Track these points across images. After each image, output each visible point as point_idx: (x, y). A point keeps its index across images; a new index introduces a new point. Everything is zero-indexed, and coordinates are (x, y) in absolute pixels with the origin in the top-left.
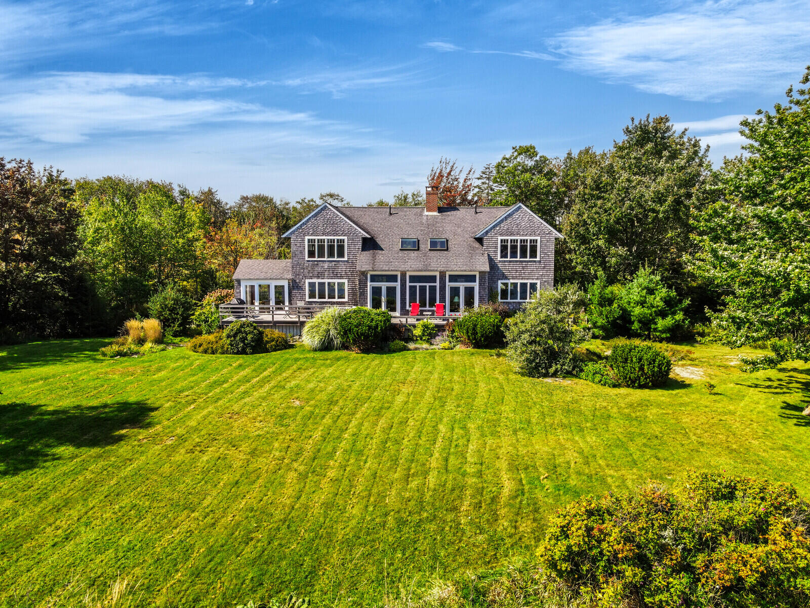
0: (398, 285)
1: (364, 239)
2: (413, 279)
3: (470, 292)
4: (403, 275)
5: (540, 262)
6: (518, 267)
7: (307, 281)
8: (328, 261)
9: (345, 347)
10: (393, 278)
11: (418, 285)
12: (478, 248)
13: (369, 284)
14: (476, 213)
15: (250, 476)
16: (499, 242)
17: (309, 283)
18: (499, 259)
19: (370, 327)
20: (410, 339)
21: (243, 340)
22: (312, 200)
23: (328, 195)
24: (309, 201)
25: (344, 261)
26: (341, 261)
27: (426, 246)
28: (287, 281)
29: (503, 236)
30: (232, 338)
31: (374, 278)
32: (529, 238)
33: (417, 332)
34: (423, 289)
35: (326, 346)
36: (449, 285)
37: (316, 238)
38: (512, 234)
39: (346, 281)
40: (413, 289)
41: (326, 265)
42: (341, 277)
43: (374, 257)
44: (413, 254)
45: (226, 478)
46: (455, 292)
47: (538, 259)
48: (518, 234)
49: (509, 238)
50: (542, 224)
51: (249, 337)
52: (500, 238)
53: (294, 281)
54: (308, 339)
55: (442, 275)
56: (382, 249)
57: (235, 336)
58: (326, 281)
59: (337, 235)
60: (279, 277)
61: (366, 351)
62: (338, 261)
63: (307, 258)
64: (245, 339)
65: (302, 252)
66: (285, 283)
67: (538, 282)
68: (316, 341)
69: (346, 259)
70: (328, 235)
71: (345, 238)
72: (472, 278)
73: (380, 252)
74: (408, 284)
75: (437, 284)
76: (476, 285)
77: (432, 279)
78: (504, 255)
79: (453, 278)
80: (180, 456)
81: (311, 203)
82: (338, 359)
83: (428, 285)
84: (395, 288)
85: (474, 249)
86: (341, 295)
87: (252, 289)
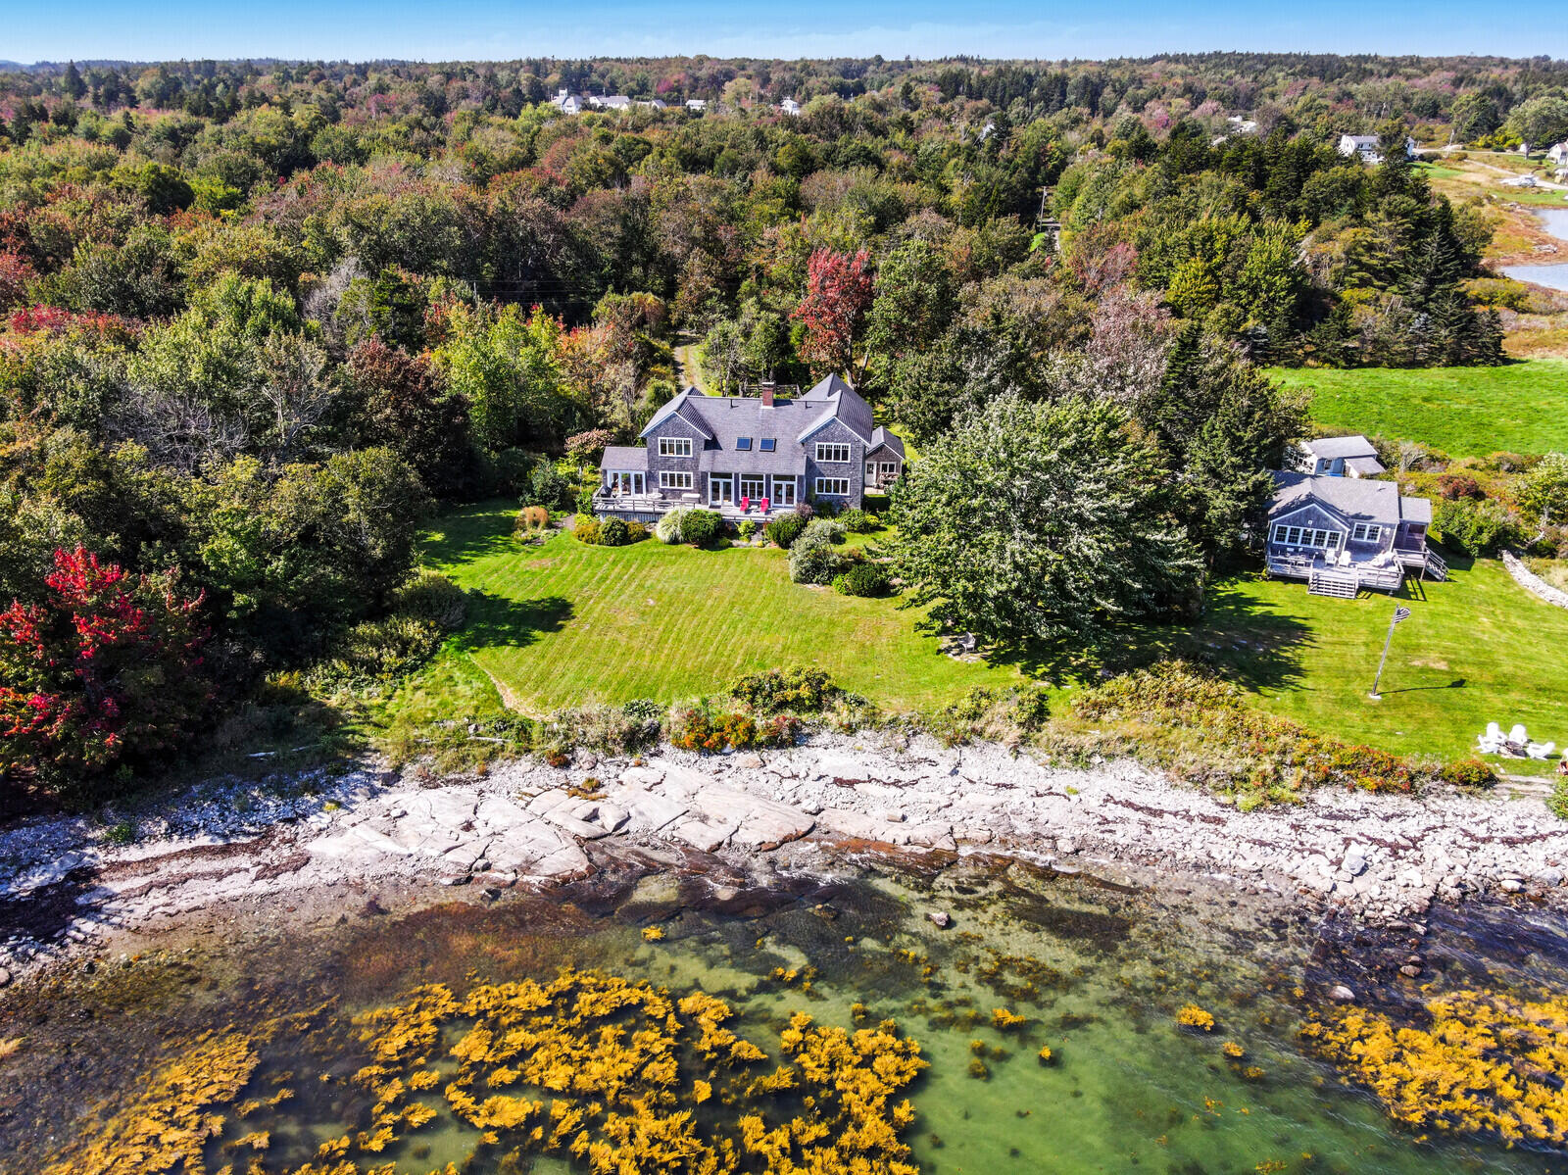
0: (733, 481)
1: (707, 440)
2: (745, 477)
3: (790, 489)
4: (737, 472)
5: (850, 464)
6: (832, 467)
7: (661, 472)
8: (677, 457)
9: (686, 541)
10: (728, 476)
11: (749, 481)
12: (800, 450)
13: (710, 478)
14: (807, 407)
15: (630, 650)
16: (816, 447)
17: (663, 474)
18: (816, 461)
20: (735, 535)
21: (615, 535)
25: (690, 458)
26: (688, 458)
27: (757, 446)
28: (646, 472)
29: (819, 442)
30: (607, 534)
31: (714, 475)
32: (841, 444)
33: (741, 530)
34: (753, 485)
35: (674, 541)
36: (773, 482)
37: (668, 438)
38: (827, 441)
39: (691, 473)
40: (745, 485)
41: (675, 460)
42: (688, 470)
43: (714, 456)
44: (746, 454)
45: (619, 651)
46: (778, 487)
47: (849, 460)
48: (832, 441)
49: (825, 444)
50: (853, 433)
51: (620, 533)
52: (817, 444)
53: (651, 471)
54: (661, 532)
55: (768, 474)
56: (721, 449)
57: (609, 531)
58: (676, 473)
59: (684, 436)
60: (638, 468)
61: (702, 547)
62: (685, 458)
63: (660, 454)
65: (656, 450)
66: (643, 473)
67: (849, 479)
68: (667, 538)
69: (691, 456)
70: (677, 436)
71: (691, 439)
72: (792, 478)
73: (719, 451)
74: (741, 480)
75: (764, 481)
76: (795, 483)
77: (760, 477)
78: (821, 457)
79: (777, 477)
80: (595, 638)
82: (681, 554)
83: (756, 481)
84: (730, 483)
85: (796, 451)
86: (688, 483)
87: (616, 476)
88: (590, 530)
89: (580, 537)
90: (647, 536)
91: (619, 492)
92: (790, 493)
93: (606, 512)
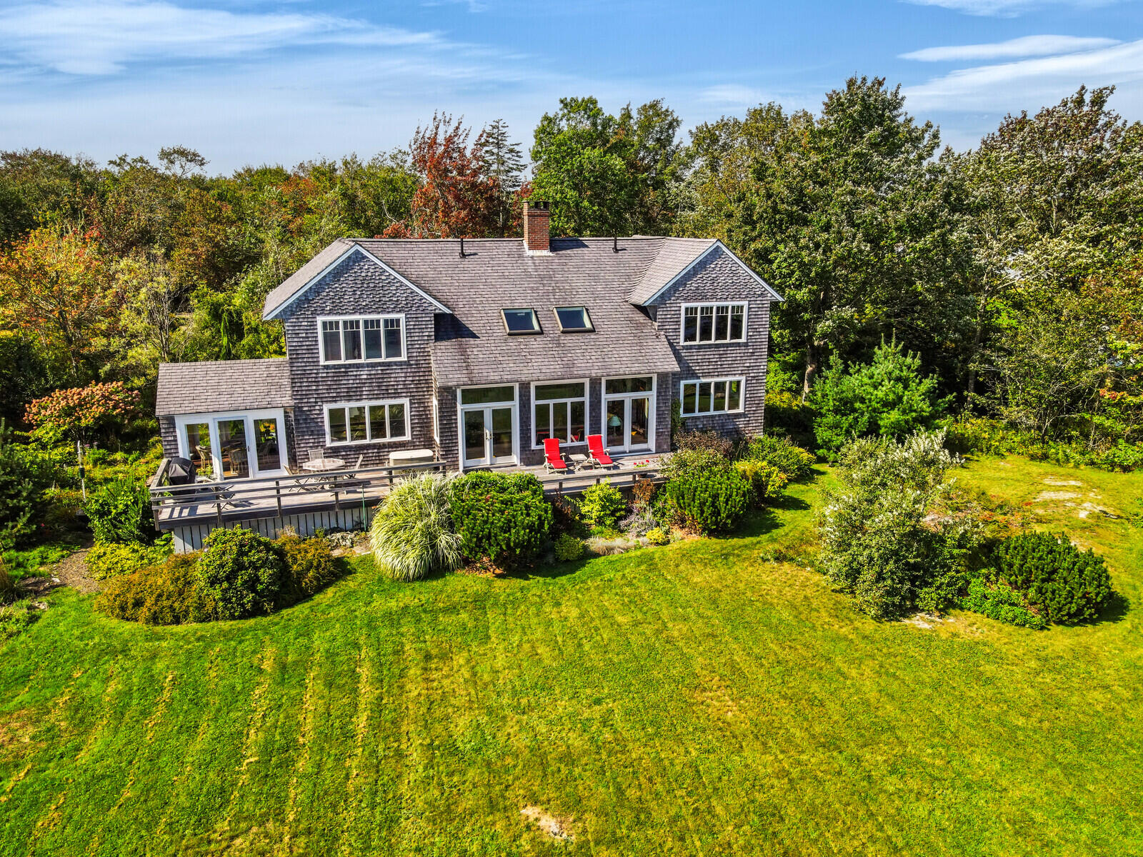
0: (514, 405)
1: (439, 318)
2: (543, 392)
3: (640, 407)
4: (525, 387)
5: (746, 345)
6: (712, 355)
7: (326, 408)
8: (368, 365)
10: (506, 394)
11: (551, 402)
12: (644, 325)
13: (459, 407)
14: (616, 251)
16: (683, 312)
17: (331, 411)
18: (682, 343)
19: (531, 527)
21: (252, 584)
22: (141, 160)
23: (175, 152)
24: (135, 161)
25: (401, 363)
26: (396, 364)
27: (552, 323)
28: (282, 411)
29: (689, 301)
30: (225, 585)
31: (470, 396)
32: (730, 304)
34: (560, 409)
36: (606, 398)
37: (341, 318)
38: (704, 298)
39: (406, 402)
40: (542, 411)
41: (364, 374)
42: (397, 395)
43: (463, 351)
44: (536, 343)
46: (613, 408)
47: (743, 340)
48: (714, 297)
49: (699, 305)
50: (751, 277)
51: (265, 575)
52: (684, 305)
53: (297, 409)
54: (384, 552)
55: (595, 383)
56: (474, 336)
57: (230, 578)
58: (366, 404)
59: (383, 311)
60: (264, 404)
62: (389, 364)
63: (322, 362)
64: (255, 580)
65: (312, 350)
66: (279, 415)
67: (743, 379)
69: (404, 358)
70: (364, 313)
71: (402, 316)
72: (644, 384)
73: (472, 341)
74: (534, 402)
75: (586, 399)
76: (651, 395)
77: (577, 389)
78: (690, 336)
79: (614, 386)
81: (139, 165)
83: (569, 401)
84: (508, 412)
85: (639, 326)
86: (398, 429)
87: (195, 435)
88: (162, 580)
89: (125, 611)
90: (341, 570)
91: (215, 472)
92: (640, 421)
93: (194, 527)
